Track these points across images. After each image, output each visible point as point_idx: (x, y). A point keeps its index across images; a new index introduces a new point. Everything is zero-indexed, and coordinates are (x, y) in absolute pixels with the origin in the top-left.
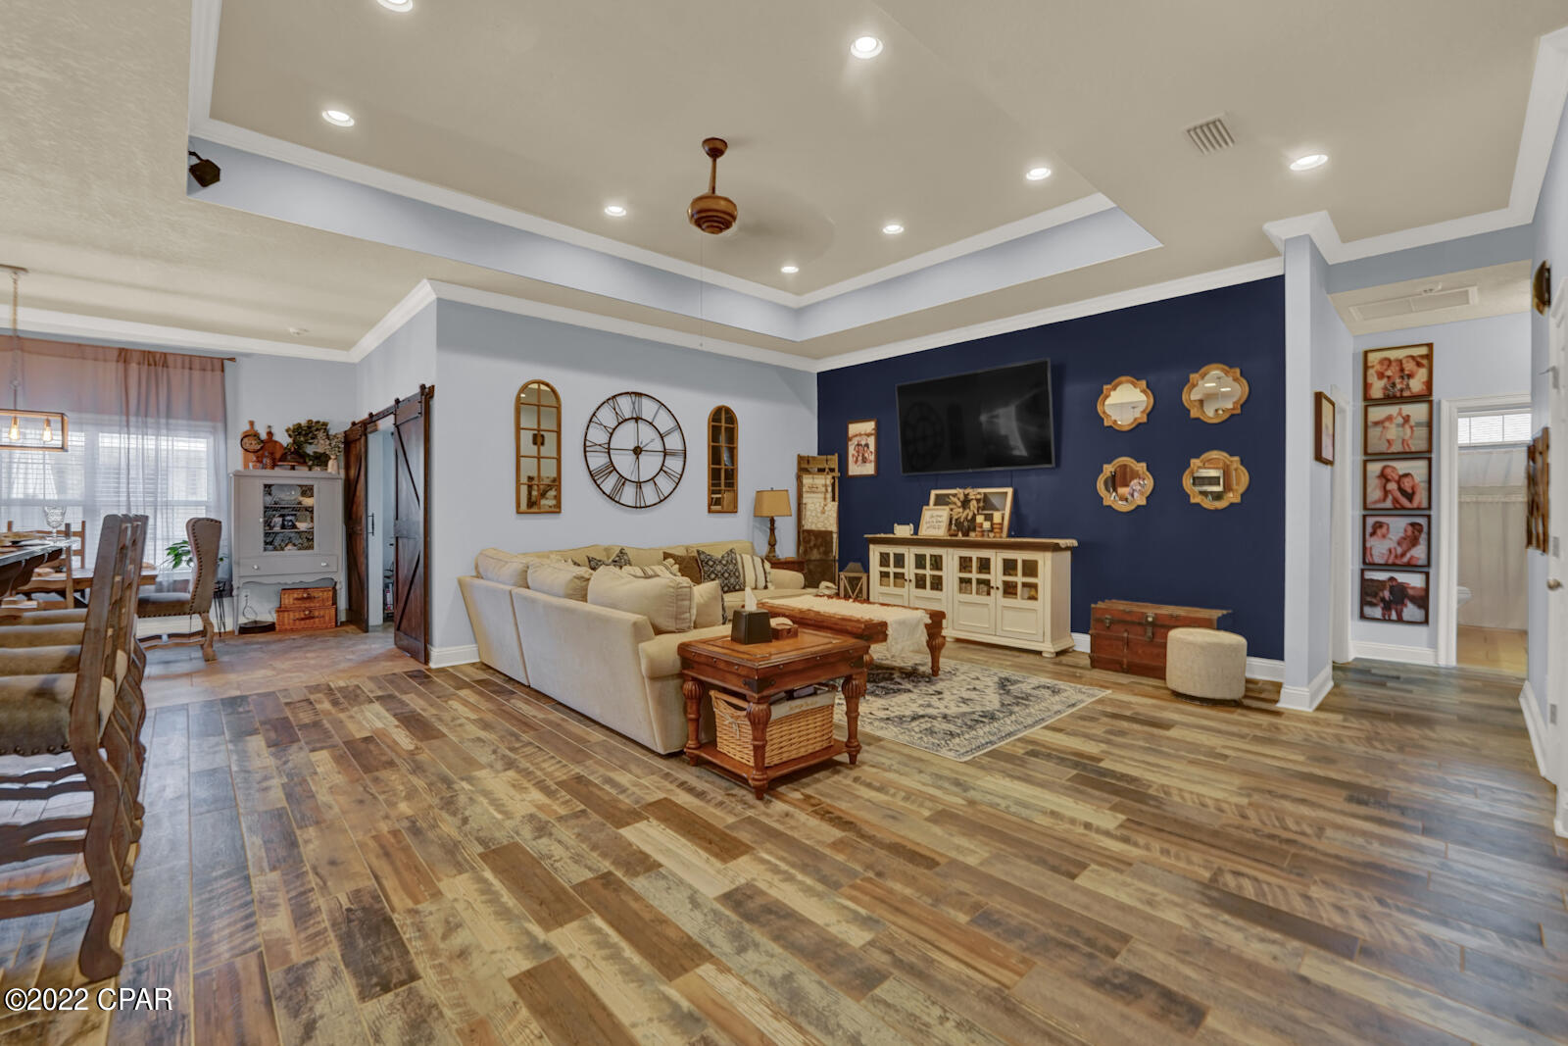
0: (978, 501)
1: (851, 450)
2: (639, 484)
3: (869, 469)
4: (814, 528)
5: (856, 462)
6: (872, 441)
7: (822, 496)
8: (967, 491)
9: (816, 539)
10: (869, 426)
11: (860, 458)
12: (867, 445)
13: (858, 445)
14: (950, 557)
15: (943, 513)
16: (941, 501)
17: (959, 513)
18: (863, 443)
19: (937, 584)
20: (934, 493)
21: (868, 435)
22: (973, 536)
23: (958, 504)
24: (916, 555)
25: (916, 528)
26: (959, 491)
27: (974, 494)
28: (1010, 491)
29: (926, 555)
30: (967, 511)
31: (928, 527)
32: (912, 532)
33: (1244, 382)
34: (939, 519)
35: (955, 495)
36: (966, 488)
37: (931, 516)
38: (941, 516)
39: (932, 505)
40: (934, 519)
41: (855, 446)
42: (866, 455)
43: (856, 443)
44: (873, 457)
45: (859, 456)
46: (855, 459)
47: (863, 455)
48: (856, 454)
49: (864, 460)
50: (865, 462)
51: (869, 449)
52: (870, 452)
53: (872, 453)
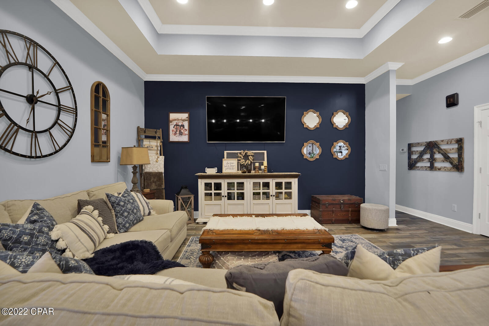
0: (253, 156)
1: (171, 127)
2: (34, 133)
3: (185, 138)
4: (151, 171)
5: (175, 134)
6: (186, 124)
7: (155, 152)
8: (246, 152)
9: (154, 178)
10: (185, 116)
12: (183, 126)
13: (177, 125)
14: (248, 183)
15: (234, 162)
16: (230, 156)
17: (242, 161)
18: (180, 124)
19: (241, 196)
20: (225, 152)
21: (184, 120)
22: (253, 172)
23: (242, 158)
24: (228, 183)
25: (220, 170)
26: (242, 151)
27: (250, 153)
28: (265, 152)
29: (234, 183)
30: (248, 161)
31: (226, 169)
32: (217, 171)
33: (350, 117)
34: (232, 164)
35: (240, 153)
36: (244, 150)
37: (227, 163)
38: (233, 163)
39: (227, 158)
40: (229, 165)
41: (175, 125)
42: (182, 131)
43: (175, 124)
44: (187, 132)
45: (177, 131)
46: (174, 132)
47: (180, 131)
48: (175, 130)
49: (181, 134)
50: (182, 135)
51: (184, 128)
52: (185, 129)
53: (186, 130)
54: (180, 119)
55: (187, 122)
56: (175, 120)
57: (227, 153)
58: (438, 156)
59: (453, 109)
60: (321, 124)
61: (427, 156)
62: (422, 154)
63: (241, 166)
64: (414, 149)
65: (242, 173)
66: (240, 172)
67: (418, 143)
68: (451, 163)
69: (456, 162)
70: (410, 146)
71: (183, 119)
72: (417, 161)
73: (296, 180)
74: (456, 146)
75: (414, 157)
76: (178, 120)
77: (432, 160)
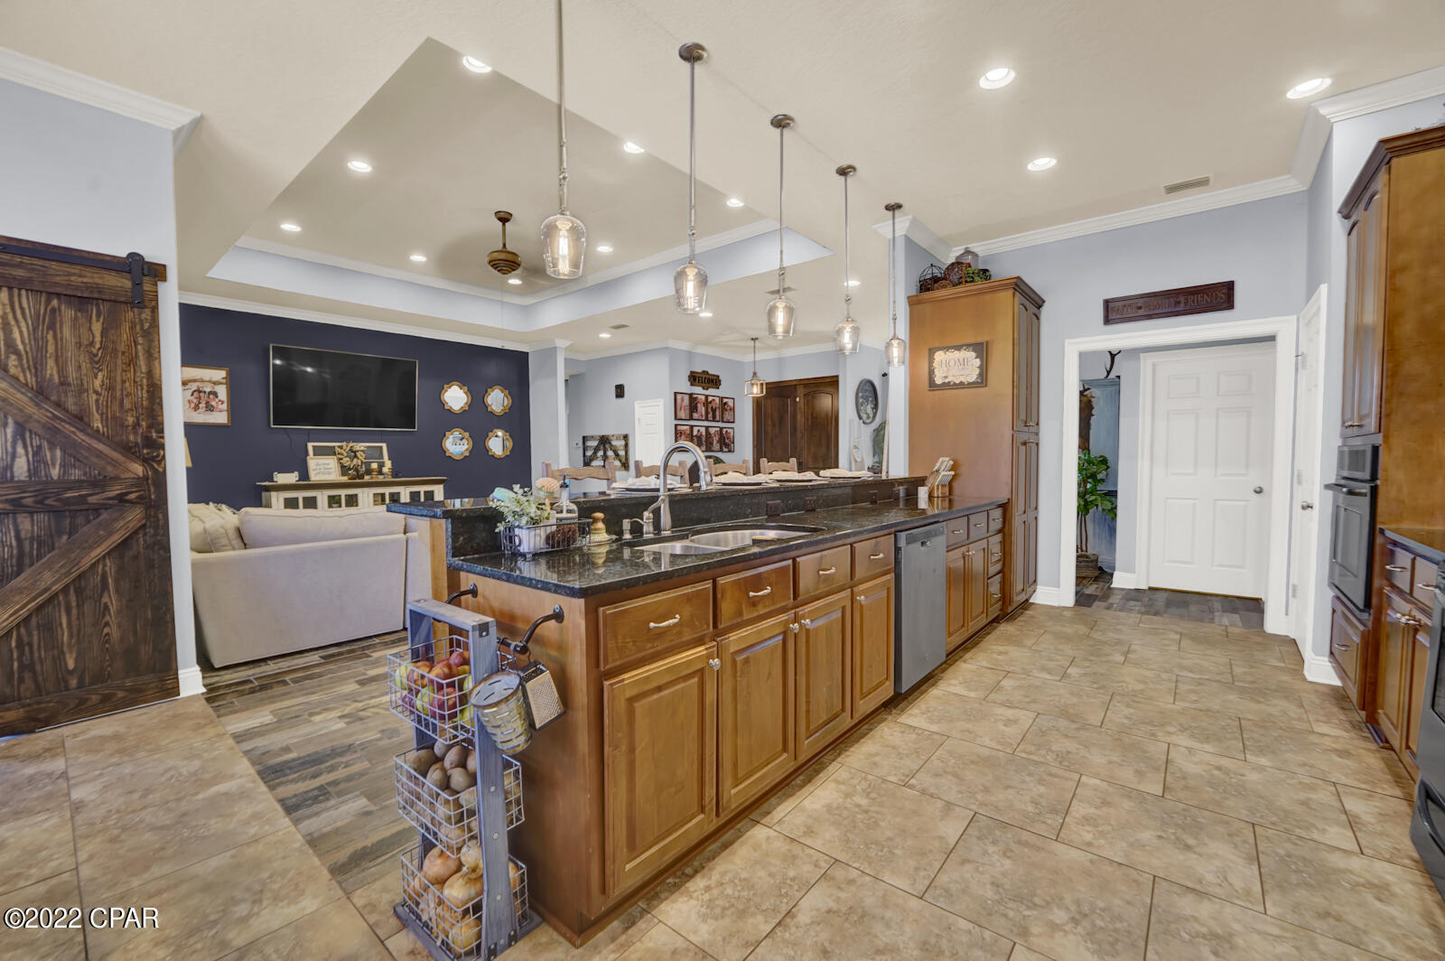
0: (365, 451)
5: (196, 409)
6: (222, 392)
8: (351, 444)
10: (220, 374)
11: (202, 405)
12: (215, 394)
13: (200, 391)
14: (366, 495)
15: (331, 462)
16: (319, 452)
17: (346, 461)
18: (208, 390)
20: (310, 446)
21: (215, 383)
22: (369, 478)
23: (345, 454)
24: (329, 497)
25: (304, 475)
26: (344, 444)
27: (360, 446)
28: (384, 446)
29: (340, 496)
30: (355, 460)
31: (317, 474)
32: (297, 479)
33: (510, 398)
34: (326, 466)
35: (341, 447)
36: (348, 442)
37: (317, 464)
38: (328, 464)
39: (315, 455)
40: (321, 467)
41: (194, 391)
42: (213, 403)
43: (195, 388)
44: (224, 406)
45: (200, 403)
46: (193, 405)
47: (207, 403)
48: (195, 401)
49: (210, 408)
50: (213, 411)
51: (217, 397)
52: (220, 401)
53: (223, 403)
54: (208, 379)
55: (225, 386)
56: (195, 381)
57: (314, 447)
58: (610, 453)
59: (620, 400)
60: (471, 405)
61: (601, 453)
62: (596, 449)
63: (344, 470)
64: (589, 443)
65: (350, 479)
66: (345, 479)
67: (593, 437)
68: (620, 461)
69: (623, 460)
70: (585, 439)
71: (214, 379)
72: (591, 460)
73: (441, 487)
74: (623, 443)
75: (589, 453)
76: (202, 381)
77: (605, 457)
